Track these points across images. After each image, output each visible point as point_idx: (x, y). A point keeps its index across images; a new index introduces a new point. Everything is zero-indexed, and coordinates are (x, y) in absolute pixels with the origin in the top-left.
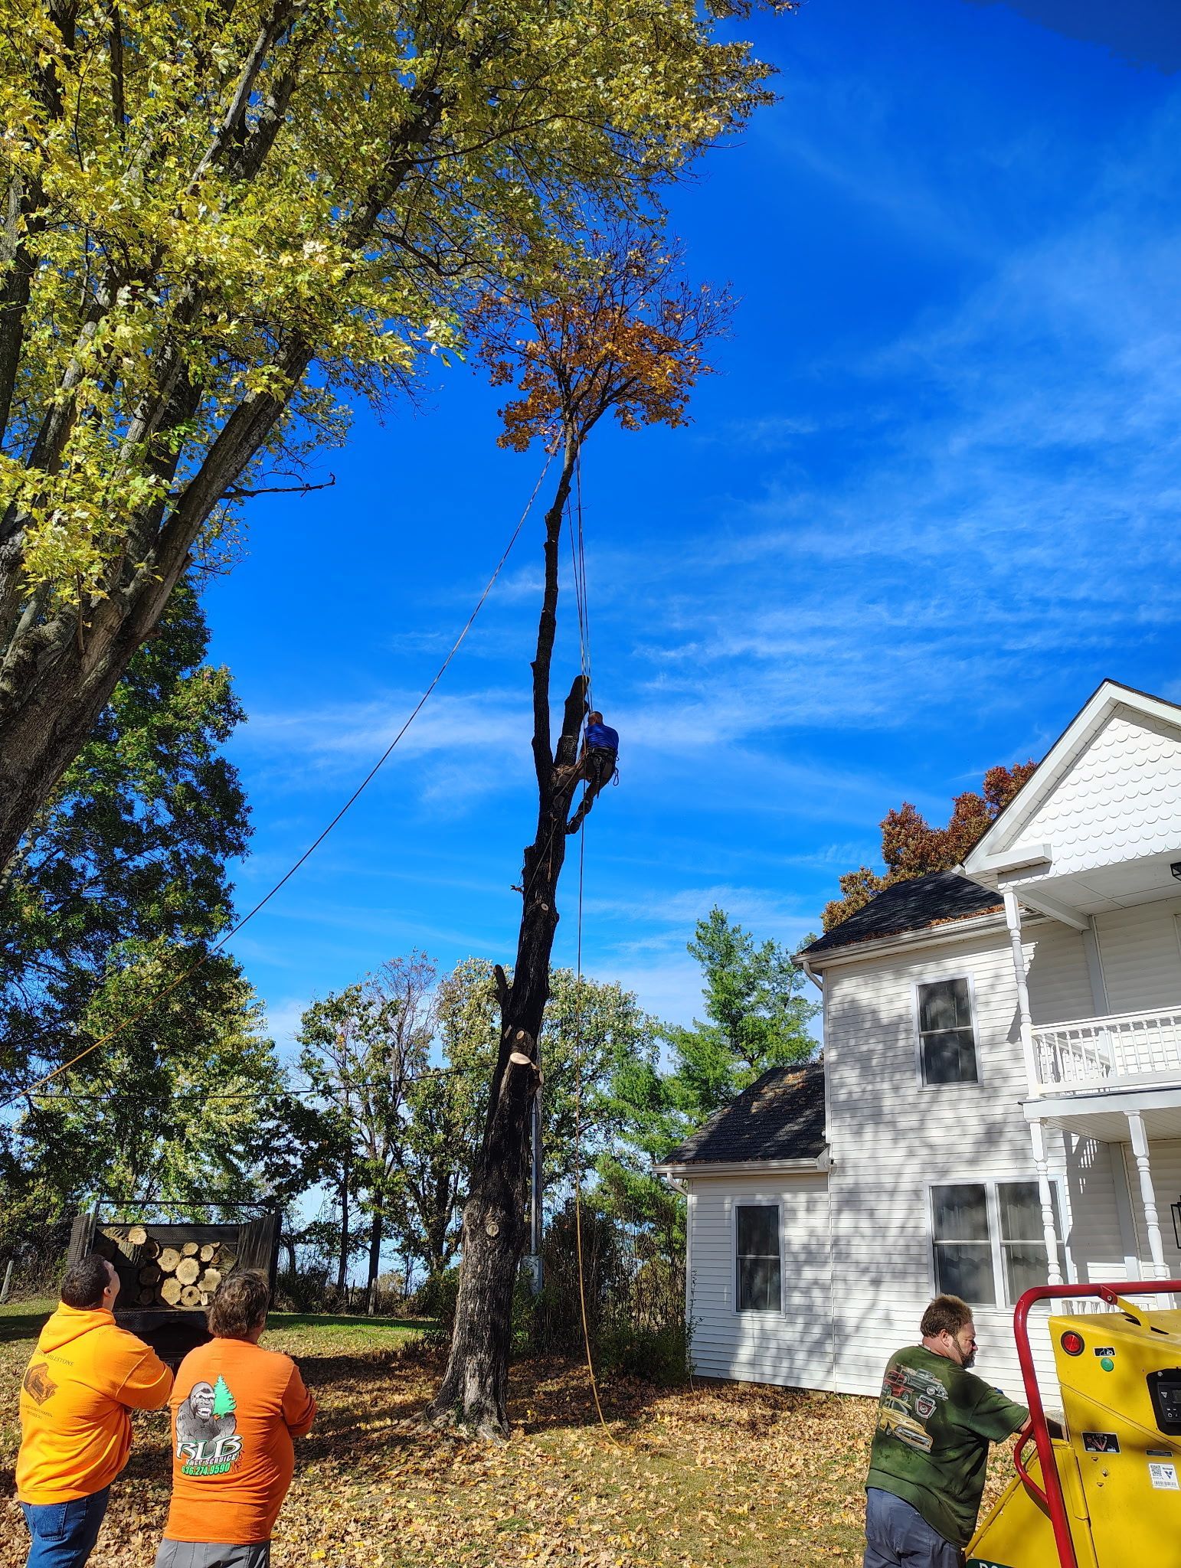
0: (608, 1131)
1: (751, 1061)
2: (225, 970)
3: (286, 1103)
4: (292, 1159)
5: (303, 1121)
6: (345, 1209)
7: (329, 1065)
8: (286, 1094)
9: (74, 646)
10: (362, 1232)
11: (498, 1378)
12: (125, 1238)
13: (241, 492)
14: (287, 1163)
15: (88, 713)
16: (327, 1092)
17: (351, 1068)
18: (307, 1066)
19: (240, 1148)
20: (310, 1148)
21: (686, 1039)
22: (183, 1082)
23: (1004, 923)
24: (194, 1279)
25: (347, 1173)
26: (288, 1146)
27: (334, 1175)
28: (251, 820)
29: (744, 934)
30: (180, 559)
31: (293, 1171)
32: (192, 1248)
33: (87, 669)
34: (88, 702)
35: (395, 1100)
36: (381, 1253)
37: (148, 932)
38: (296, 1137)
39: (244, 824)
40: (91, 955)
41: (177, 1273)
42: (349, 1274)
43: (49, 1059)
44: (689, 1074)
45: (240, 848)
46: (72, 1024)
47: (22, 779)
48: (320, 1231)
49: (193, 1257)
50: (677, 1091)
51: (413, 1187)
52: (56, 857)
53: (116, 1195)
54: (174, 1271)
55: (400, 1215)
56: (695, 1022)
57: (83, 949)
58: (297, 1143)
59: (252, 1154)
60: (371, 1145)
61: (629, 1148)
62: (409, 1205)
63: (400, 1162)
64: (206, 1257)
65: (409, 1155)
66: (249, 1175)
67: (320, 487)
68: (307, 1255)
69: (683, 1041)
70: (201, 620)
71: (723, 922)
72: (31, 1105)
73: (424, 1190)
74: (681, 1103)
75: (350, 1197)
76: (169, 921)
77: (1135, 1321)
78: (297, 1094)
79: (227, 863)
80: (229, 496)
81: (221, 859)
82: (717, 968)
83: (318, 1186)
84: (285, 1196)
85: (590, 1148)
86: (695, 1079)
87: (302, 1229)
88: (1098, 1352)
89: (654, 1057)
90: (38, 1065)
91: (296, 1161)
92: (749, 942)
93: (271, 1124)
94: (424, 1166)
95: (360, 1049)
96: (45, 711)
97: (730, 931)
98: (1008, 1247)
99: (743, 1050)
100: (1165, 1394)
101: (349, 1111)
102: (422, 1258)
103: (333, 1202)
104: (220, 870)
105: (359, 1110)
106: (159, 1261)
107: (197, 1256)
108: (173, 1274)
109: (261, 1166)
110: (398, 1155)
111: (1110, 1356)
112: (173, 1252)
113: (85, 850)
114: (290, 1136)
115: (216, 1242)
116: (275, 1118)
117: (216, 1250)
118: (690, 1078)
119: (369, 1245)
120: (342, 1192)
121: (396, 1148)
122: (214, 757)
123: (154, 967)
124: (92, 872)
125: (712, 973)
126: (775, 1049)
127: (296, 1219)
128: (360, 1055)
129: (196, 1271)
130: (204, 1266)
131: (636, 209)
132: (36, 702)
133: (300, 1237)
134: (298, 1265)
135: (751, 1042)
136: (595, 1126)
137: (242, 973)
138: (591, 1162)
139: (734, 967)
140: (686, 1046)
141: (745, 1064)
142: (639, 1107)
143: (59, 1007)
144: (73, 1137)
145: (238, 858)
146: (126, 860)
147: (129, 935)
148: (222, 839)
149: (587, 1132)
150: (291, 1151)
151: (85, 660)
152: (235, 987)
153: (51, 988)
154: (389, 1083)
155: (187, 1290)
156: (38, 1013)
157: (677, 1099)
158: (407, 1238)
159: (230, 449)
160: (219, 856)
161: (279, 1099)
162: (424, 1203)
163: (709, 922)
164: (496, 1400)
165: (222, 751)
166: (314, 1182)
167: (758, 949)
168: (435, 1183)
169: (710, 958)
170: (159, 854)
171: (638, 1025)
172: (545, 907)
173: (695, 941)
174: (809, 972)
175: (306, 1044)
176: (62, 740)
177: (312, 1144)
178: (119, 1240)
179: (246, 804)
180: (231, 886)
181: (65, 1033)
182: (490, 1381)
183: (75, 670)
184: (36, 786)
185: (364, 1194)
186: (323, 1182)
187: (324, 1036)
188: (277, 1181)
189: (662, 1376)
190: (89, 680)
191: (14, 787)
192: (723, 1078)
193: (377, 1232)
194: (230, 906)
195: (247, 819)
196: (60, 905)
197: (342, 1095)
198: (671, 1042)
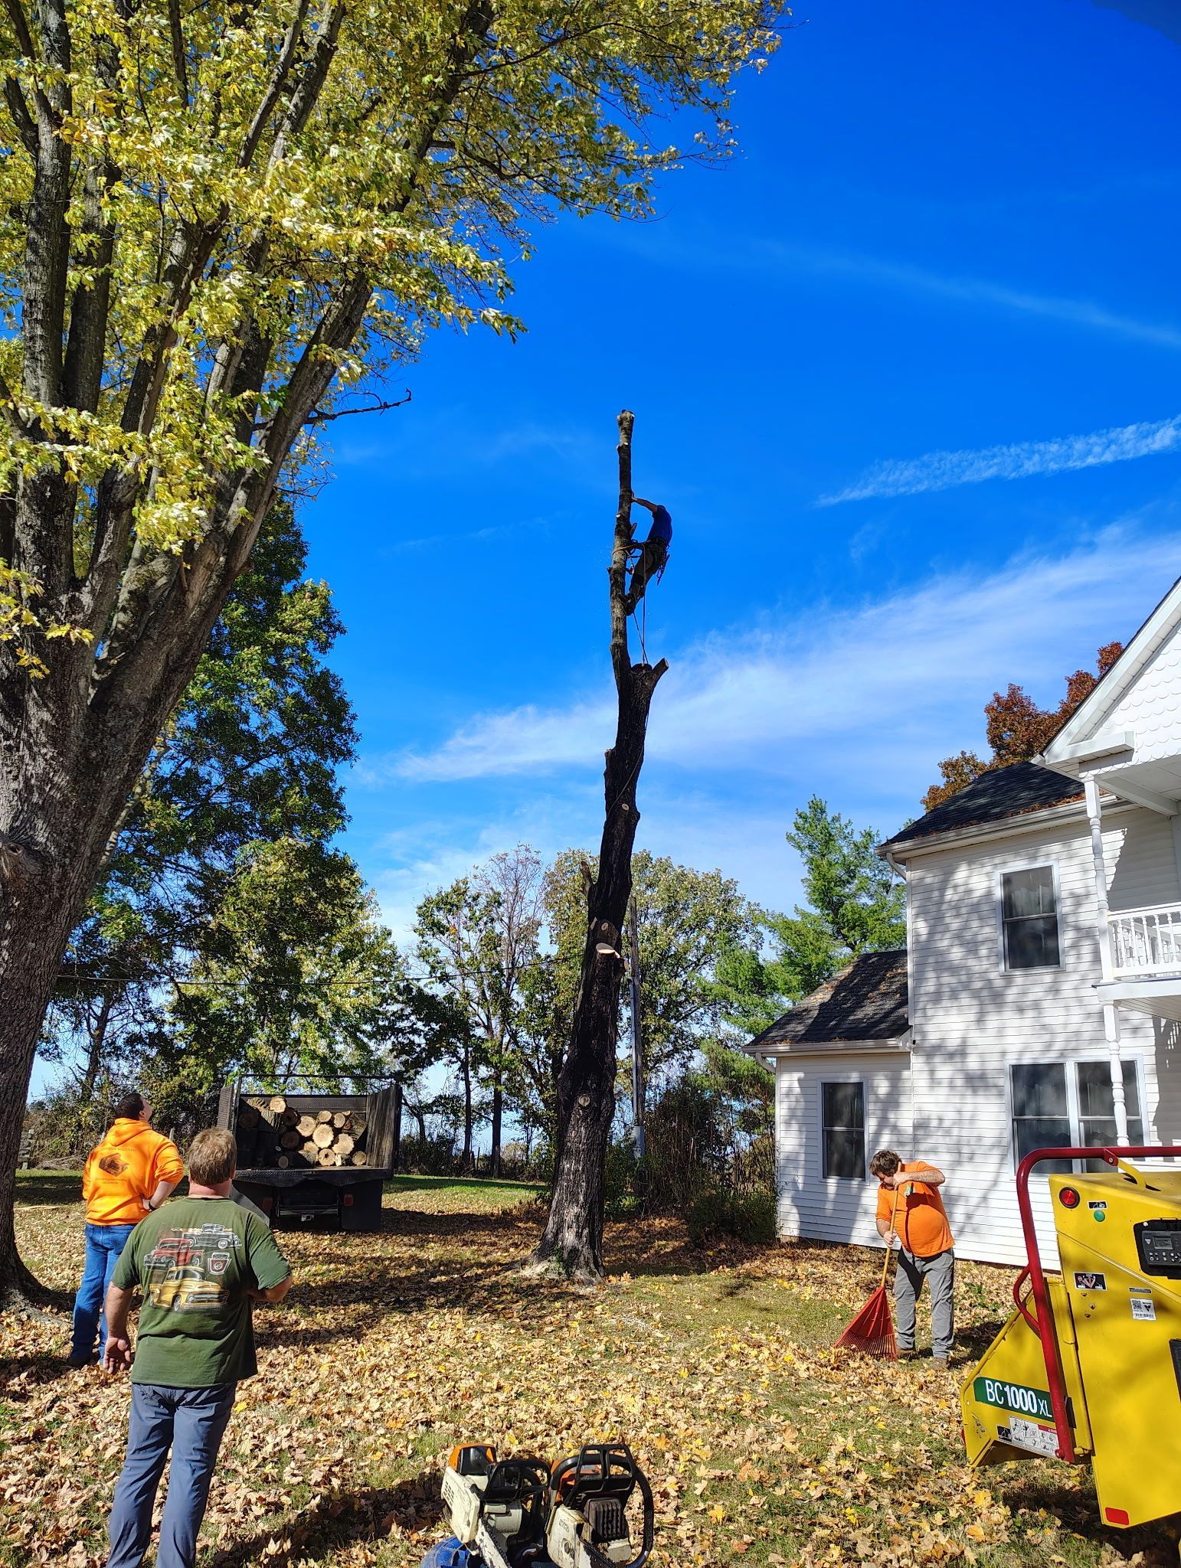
0: (715, 1014)
1: (852, 946)
2: (342, 867)
3: (408, 989)
4: (416, 1039)
5: (423, 1004)
6: (468, 1084)
7: (445, 953)
8: (407, 980)
9: (179, 584)
10: (483, 1106)
11: (593, 1229)
12: (267, 1106)
13: (322, 416)
14: (412, 1043)
15: (195, 644)
16: (444, 978)
17: (466, 956)
18: (423, 956)
19: (368, 1028)
20: (432, 1029)
21: (788, 926)
22: (311, 970)
23: (1084, 812)
24: (329, 1143)
25: (467, 1052)
26: (412, 1027)
27: (455, 1054)
28: (356, 727)
29: (843, 822)
30: (267, 494)
31: (418, 1049)
32: (326, 1115)
33: (191, 604)
34: (195, 634)
35: (508, 986)
36: (502, 1123)
37: (271, 833)
38: (419, 1020)
39: (350, 731)
40: (222, 855)
41: (314, 1138)
42: (473, 1142)
43: (192, 949)
44: (790, 960)
45: (347, 754)
46: (210, 918)
47: (143, 707)
48: (444, 1103)
49: (327, 1123)
50: (780, 977)
51: (529, 1065)
52: (184, 766)
53: (259, 1069)
54: (311, 1136)
55: (517, 1090)
56: (796, 908)
57: (214, 849)
58: (420, 1025)
59: (380, 1034)
60: (488, 1028)
61: (735, 1031)
62: (527, 1081)
63: (516, 1043)
64: (339, 1124)
65: (524, 1037)
66: (379, 1053)
67: (398, 404)
68: (436, 1124)
69: (785, 928)
70: (298, 534)
71: (823, 811)
72: (179, 990)
73: (539, 1067)
74: (783, 987)
75: (471, 1073)
76: (289, 822)
77: (1133, 1181)
78: (418, 980)
79: (338, 768)
80: (311, 421)
81: (331, 764)
82: (817, 857)
83: (441, 1062)
84: (412, 1072)
85: (697, 1030)
86: (798, 965)
87: (430, 1101)
88: (1092, 1205)
89: (759, 942)
90: (183, 956)
91: (419, 1040)
92: (849, 830)
93: (396, 1007)
94: (538, 1047)
95: (471, 938)
96: (159, 645)
97: (829, 819)
98: (1086, 1122)
99: (845, 937)
100: (1148, 1241)
101: (467, 996)
102: (541, 1129)
103: (457, 1077)
104: (330, 775)
105: (476, 994)
106: (298, 1128)
107: (331, 1123)
108: (310, 1139)
109: (389, 1045)
110: (514, 1036)
111: (1101, 1209)
112: (310, 1119)
113: (209, 759)
114: (413, 1018)
115: (346, 1110)
116: (398, 1002)
117: (347, 1117)
118: (792, 963)
119: (491, 1116)
120: (464, 1068)
121: (512, 1030)
122: (318, 669)
123: (279, 866)
124: (217, 779)
125: (811, 861)
126: (878, 934)
127: (423, 1092)
128: (473, 943)
129: (331, 1137)
130: (337, 1132)
131: (699, 92)
132: (149, 637)
133: (428, 1108)
134: (427, 1133)
135: (853, 928)
136: (702, 1010)
137: (356, 870)
138: (697, 1044)
139: (832, 857)
140: (788, 932)
141: (847, 950)
142: (741, 992)
143: (196, 902)
144: (218, 1018)
145: (347, 763)
146: (247, 767)
147: (254, 835)
148: (332, 746)
149: (693, 1015)
150: (415, 1031)
151: (189, 596)
152: (353, 883)
153: (189, 887)
154: (501, 971)
155: (323, 1153)
156: (179, 908)
157: (780, 984)
158: (526, 1110)
159: (305, 384)
160: (330, 762)
161: (402, 985)
162: (540, 1079)
163: (808, 812)
164: (593, 1248)
165: (324, 662)
166: (438, 1059)
167: (857, 838)
168: (550, 1062)
169: (810, 847)
170: (274, 761)
171: (742, 912)
172: (625, 807)
173: (794, 831)
174: (892, 863)
175: (422, 935)
176: (174, 671)
177: (433, 1025)
178: (261, 1109)
179: (351, 711)
180: (342, 790)
181: (204, 926)
182: (586, 1232)
183: (181, 605)
184: (156, 712)
185: (484, 1071)
186: (446, 1059)
187: (438, 928)
188: (404, 1057)
189: (751, 1234)
190: (193, 613)
191: (137, 715)
192: (825, 962)
193: (498, 1105)
194: (342, 809)
195: (353, 726)
196: (191, 810)
197: (458, 981)
198: (773, 928)
